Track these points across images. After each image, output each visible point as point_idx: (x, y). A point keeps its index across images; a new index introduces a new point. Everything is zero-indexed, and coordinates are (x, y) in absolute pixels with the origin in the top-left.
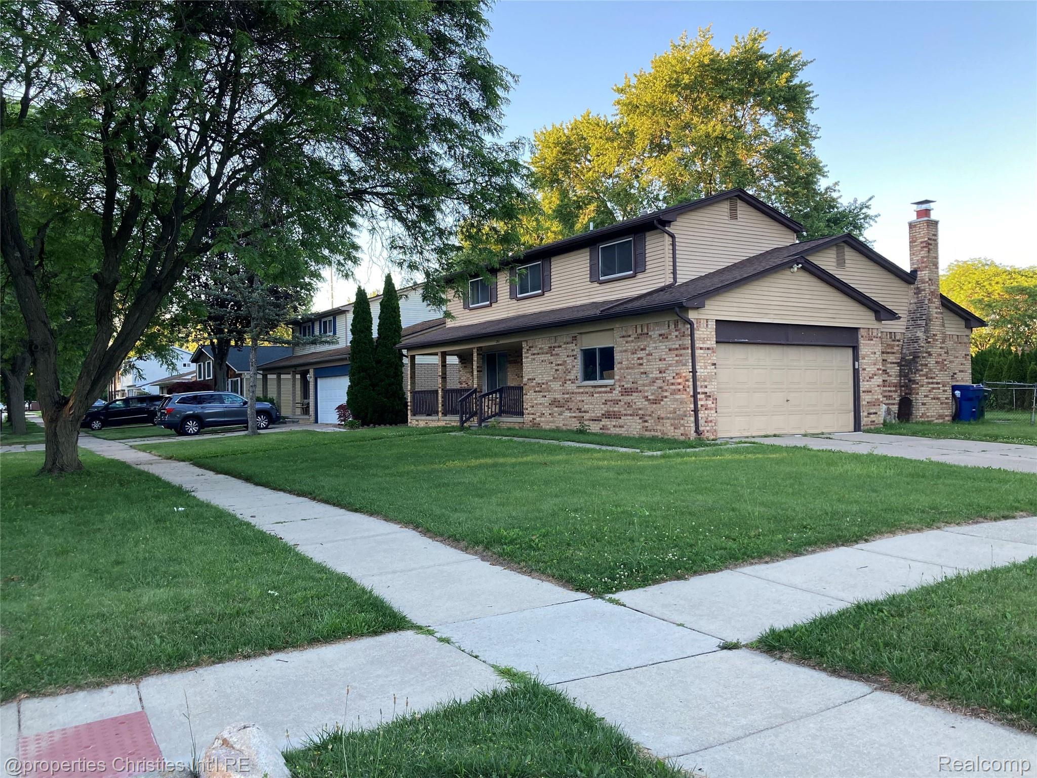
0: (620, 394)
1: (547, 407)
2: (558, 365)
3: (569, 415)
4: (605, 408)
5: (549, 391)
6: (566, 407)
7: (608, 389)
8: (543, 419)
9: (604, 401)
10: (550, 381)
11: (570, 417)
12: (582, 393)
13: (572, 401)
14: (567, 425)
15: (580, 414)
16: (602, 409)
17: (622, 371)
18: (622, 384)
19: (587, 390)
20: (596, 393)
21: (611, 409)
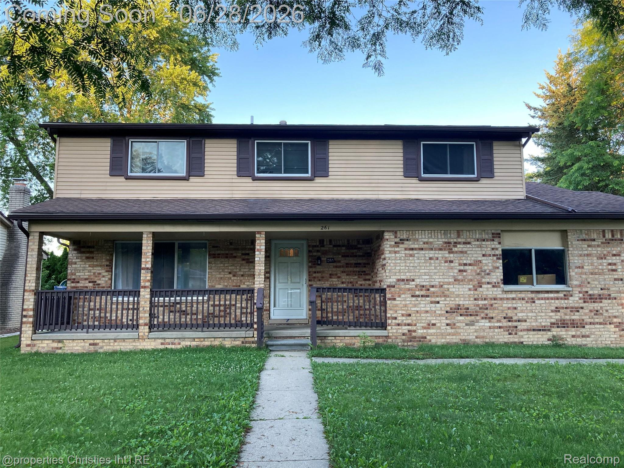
0: (582, 301)
1: (440, 315)
2: (465, 265)
3: (489, 324)
4: (556, 317)
5: (446, 296)
6: (483, 315)
7: (561, 295)
8: (431, 331)
9: (553, 308)
10: (449, 283)
11: (490, 328)
12: (513, 299)
13: (495, 309)
14: (483, 337)
15: (510, 324)
16: (551, 317)
17: (584, 276)
18: (585, 289)
19: (523, 295)
20: (539, 299)
21: (567, 317)
